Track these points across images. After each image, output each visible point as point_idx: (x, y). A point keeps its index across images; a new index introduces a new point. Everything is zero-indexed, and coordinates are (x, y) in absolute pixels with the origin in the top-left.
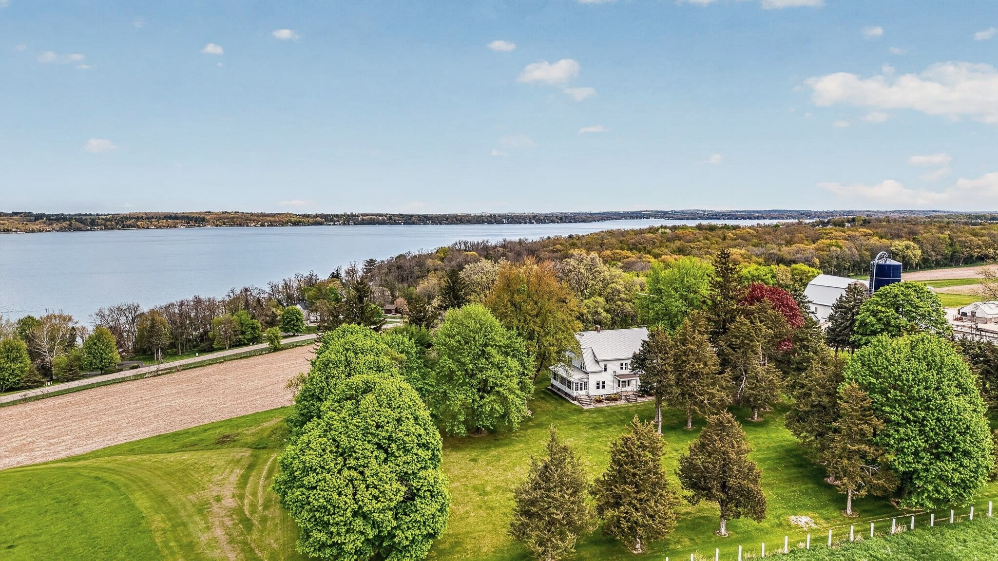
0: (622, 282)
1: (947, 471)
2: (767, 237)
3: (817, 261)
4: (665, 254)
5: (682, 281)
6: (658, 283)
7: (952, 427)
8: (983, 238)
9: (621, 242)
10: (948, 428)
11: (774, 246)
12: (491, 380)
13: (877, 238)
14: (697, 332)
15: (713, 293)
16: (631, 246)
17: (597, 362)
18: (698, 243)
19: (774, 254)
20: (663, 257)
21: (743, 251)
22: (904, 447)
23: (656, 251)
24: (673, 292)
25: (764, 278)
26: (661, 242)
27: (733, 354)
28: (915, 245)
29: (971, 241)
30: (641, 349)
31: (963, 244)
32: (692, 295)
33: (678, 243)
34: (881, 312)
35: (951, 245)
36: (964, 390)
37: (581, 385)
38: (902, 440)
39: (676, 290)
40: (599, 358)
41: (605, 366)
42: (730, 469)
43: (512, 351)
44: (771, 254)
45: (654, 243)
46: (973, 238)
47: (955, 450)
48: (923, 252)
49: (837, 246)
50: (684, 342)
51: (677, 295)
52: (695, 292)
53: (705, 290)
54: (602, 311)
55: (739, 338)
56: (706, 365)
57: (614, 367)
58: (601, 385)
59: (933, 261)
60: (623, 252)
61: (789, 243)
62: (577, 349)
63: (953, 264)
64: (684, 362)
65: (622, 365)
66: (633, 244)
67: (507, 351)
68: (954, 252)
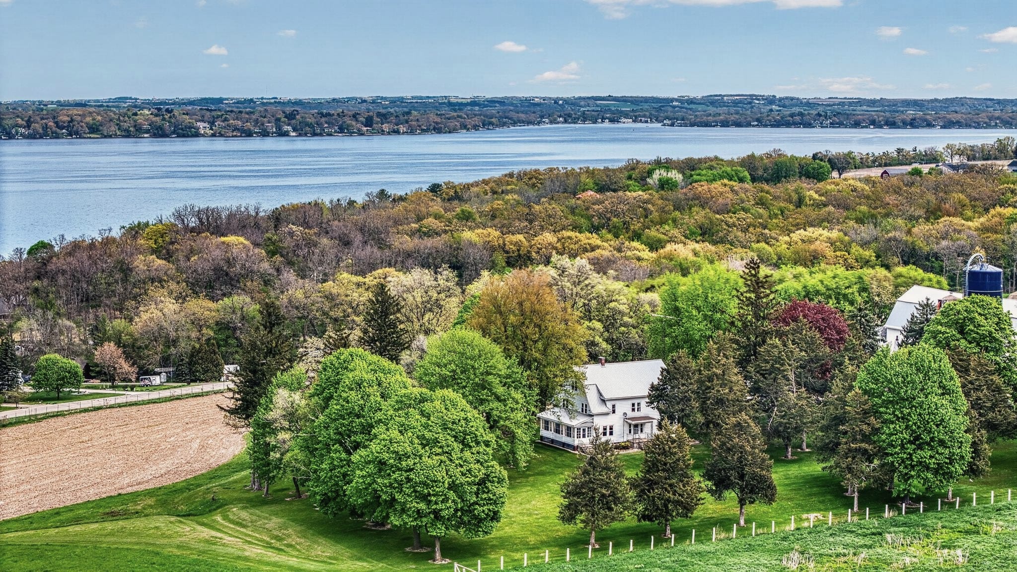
0: (625, 301)
1: (925, 457)
2: (891, 199)
4: (671, 240)
5: (707, 297)
6: (676, 300)
7: (930, 420)
9: (573, 210)
10: (927, 421)
11: (900, 222)
12: (495, 413)
14: (721, 354)
15: (742, 311)
16: (596, 221)
17: (604, 401)
18: (742, 214)
19: (895, 239)
20: (669, 247)
21: (835, 234)
22: (892, 441)
23: (653, 233)
24: (694, 312)
25: (847, 291)
26: (662, 210)
27: (763, 382)
30: (660, 377)
32: (718, 315)
33: (699, 215)
34: (940, 332)
36: (946, 391)
37: (584, 430)
38: (892, 434)
39: (698, 309)
40: (606, 396)
41: (614, 406)
42: (746, 459)
43: (513, 382)
44: (890, 240)
45: (647, 214)
47: (932, 439)
50: (708, 366)
51: (700, 316)
52: (723, 312)
53: (733, 308)
54: (601, 340)
55: (768, 363)
56: (731, 390)
57: (624, 408)
58: (608, 431)
60: (581, 236)
61: (933, 214)
62: (578, 386)
64: (709, 388)
65: (633, 405)
66: (600, 216)
67: (509, 382)
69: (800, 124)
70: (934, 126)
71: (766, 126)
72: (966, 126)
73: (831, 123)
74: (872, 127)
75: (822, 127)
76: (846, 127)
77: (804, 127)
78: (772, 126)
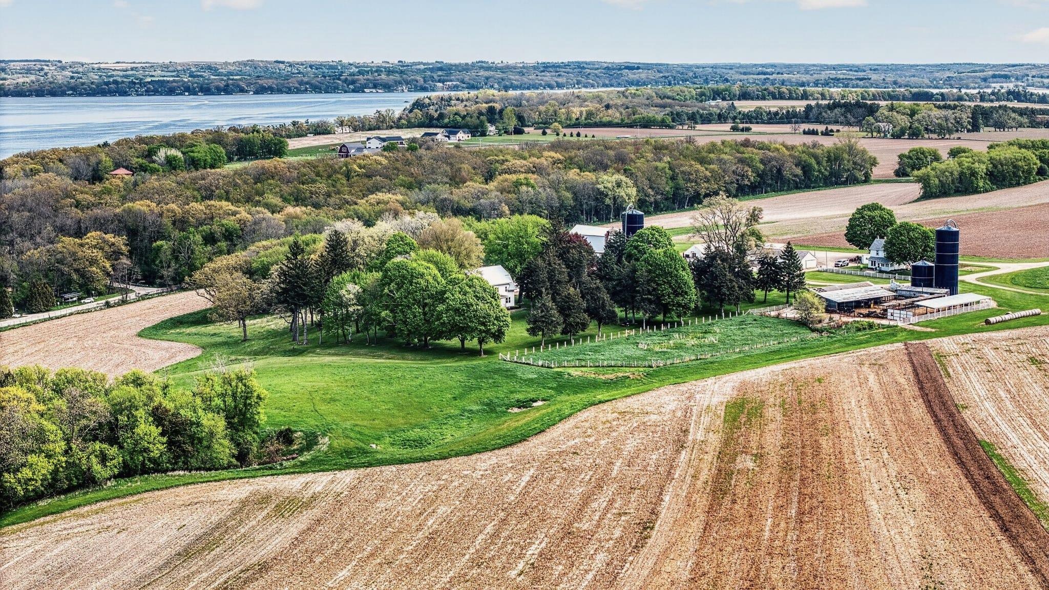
3: (506, 209)
8: (712, 166)
13: (578, 171)
28: (628, 180)
29: (697, 171)
31: (687, 177)
35: (673, 178)
46: (699, 166)
48: (638, 191)
49: (528, 185)
59: (651, 203)
63: (676, 205)
68: (677, 189)
69: (116, 92)
70: (247, 91)
71: (81, 95)
72: (278, 91)
73: (146, 91)
74: (187, 94)
75: (138, 95)
76: (161, 95)
77: (120, 95)
78: (88, 95)
